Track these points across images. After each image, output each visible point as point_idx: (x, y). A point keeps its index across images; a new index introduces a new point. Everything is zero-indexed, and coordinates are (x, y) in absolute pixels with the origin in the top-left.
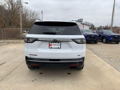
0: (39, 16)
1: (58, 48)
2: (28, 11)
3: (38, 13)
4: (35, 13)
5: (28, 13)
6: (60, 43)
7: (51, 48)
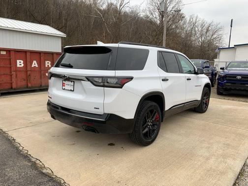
0: (220, 33)
1: (71, 90)
2: (197, 24)
3: (219, 26)
4: (213, 27)
5: (196, 29)
6: (74, 82)
7: (64, 89)
